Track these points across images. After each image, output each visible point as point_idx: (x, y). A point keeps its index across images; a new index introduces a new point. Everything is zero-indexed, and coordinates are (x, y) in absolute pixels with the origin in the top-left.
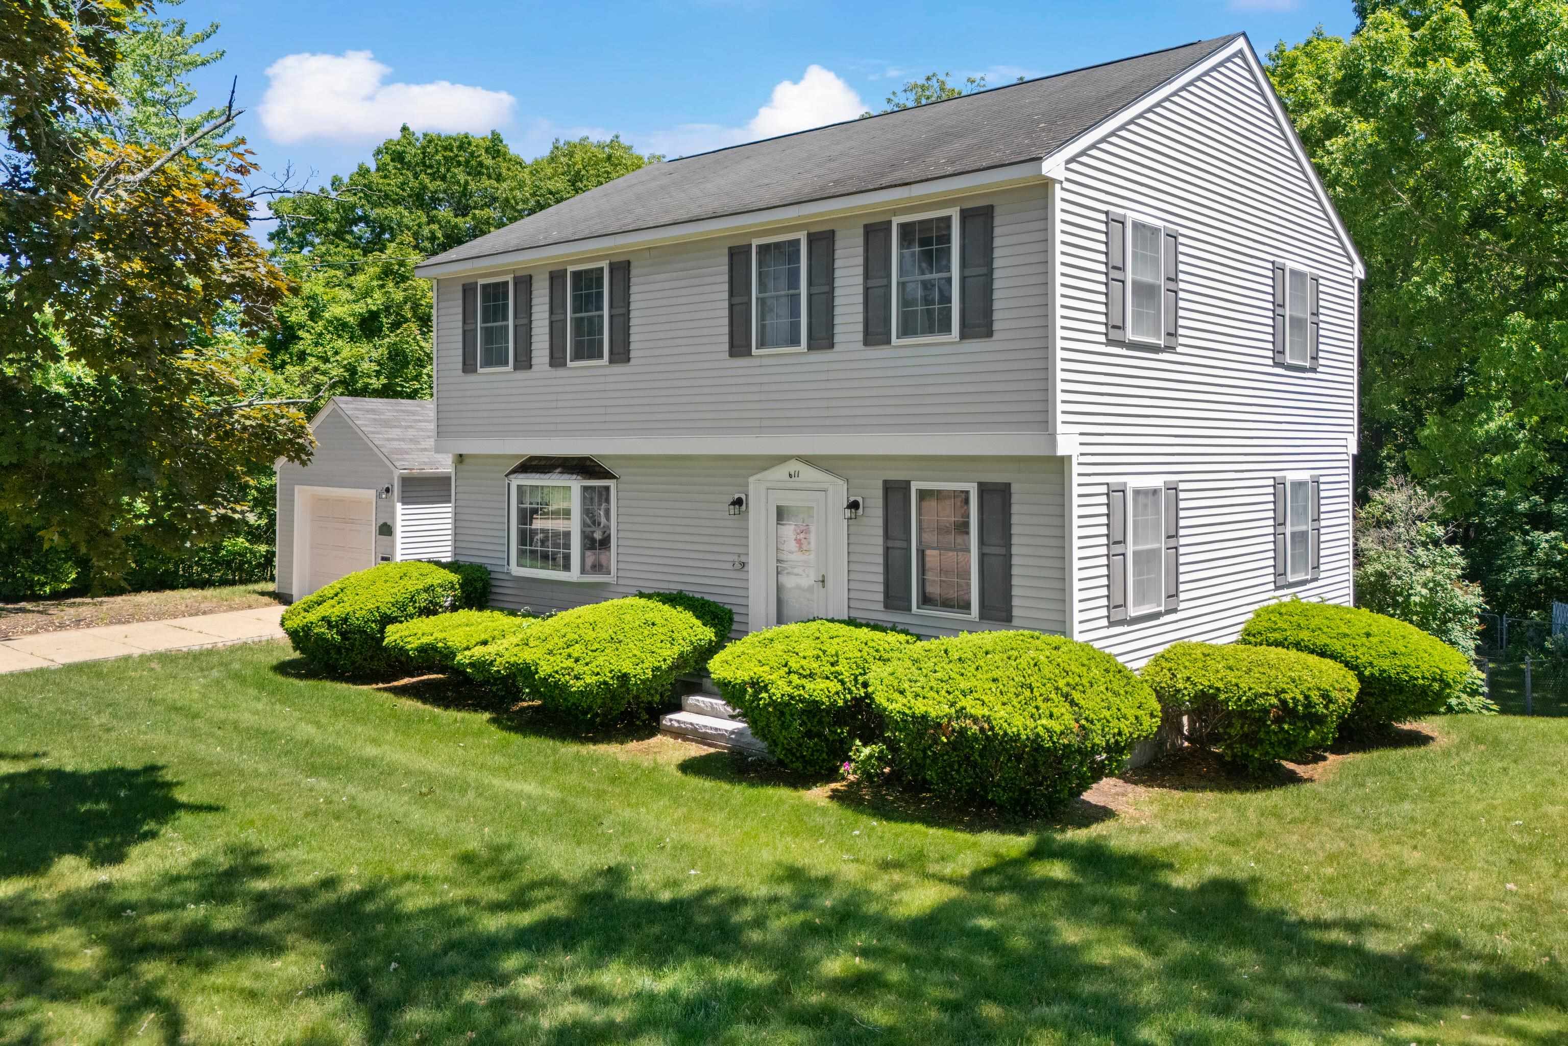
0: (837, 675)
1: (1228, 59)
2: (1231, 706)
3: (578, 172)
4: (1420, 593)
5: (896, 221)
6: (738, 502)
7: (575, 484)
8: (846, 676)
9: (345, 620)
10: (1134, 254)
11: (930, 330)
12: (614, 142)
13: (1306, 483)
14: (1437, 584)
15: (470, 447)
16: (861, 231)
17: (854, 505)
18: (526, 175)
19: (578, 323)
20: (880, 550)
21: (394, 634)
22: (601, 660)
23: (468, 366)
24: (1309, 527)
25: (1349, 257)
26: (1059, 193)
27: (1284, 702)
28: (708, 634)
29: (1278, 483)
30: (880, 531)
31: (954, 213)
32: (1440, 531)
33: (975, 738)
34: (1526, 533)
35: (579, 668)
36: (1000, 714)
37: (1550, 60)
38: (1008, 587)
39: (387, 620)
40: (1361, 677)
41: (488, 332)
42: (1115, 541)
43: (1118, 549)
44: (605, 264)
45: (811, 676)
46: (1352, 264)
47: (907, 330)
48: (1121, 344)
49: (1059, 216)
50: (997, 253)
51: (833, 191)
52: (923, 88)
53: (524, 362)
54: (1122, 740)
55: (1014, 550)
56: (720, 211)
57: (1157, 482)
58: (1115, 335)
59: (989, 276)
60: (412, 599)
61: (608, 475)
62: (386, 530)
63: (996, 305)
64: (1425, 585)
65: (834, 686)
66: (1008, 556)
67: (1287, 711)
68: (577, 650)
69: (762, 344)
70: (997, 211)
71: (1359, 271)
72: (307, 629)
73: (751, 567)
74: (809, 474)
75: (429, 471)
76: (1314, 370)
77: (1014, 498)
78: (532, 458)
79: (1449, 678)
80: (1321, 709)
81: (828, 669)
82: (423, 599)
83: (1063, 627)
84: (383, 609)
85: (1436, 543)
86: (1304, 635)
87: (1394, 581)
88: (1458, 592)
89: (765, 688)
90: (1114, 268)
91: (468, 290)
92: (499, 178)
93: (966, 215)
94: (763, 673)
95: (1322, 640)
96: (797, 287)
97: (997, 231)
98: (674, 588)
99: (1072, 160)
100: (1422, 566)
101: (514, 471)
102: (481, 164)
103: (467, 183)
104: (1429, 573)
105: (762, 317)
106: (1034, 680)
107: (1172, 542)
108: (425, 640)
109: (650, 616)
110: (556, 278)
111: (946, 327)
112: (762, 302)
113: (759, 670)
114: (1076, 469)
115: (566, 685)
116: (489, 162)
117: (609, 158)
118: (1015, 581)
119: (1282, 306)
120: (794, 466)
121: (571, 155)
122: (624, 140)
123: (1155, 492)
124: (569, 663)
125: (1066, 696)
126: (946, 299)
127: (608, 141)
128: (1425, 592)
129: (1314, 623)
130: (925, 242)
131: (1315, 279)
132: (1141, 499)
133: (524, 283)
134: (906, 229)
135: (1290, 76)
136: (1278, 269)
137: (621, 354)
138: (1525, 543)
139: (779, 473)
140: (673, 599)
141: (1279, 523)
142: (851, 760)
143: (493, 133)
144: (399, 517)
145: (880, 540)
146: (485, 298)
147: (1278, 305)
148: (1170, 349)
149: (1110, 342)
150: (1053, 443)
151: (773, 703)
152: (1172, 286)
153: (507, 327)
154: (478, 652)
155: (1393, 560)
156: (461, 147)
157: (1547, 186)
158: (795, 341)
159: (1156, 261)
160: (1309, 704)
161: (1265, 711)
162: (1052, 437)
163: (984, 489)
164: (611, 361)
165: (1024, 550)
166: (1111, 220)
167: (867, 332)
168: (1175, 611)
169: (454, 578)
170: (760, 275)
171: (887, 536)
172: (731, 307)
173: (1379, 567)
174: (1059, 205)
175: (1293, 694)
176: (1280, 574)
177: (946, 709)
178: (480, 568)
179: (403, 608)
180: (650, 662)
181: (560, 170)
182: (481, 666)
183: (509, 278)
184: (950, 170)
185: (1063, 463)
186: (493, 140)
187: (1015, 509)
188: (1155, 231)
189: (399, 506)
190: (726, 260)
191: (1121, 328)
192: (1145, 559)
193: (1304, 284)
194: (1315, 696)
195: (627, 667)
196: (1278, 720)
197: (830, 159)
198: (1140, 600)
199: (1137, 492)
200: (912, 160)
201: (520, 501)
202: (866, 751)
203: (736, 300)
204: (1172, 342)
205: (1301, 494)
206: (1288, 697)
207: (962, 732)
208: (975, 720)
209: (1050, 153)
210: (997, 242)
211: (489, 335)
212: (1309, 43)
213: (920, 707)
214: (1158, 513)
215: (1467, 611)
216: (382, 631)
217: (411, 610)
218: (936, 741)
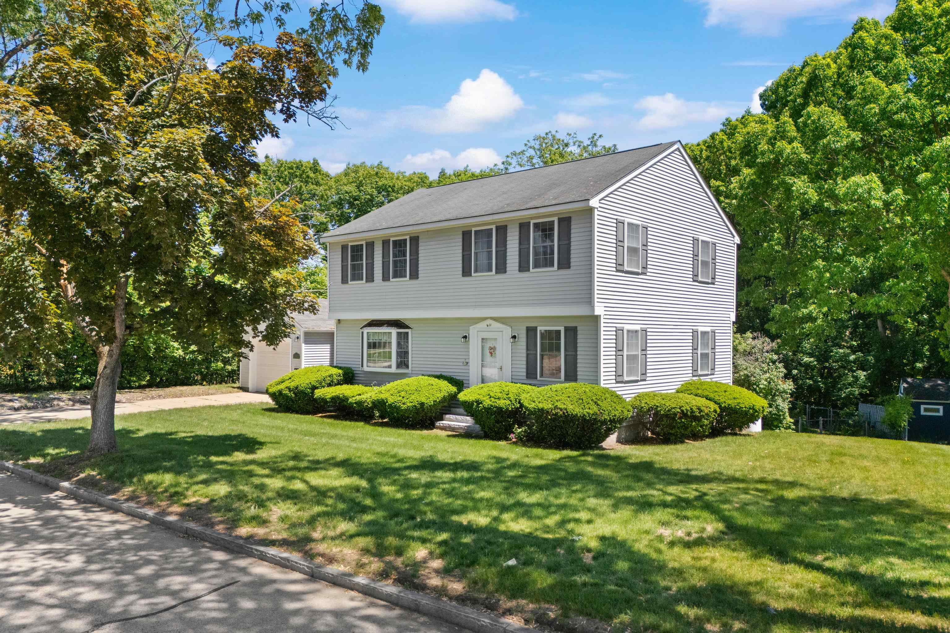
0: (509, 398)
1: (672, 152)
2: (662, 412)
3: (361, 182)
4: (763, 384)
5: (532, 222)
6: (465, 337)
7: (394, 331)
8: (512, 399)
9: (297, 388)
10: (628, 236)
11: (546, 266)
12: (380, 165)
13: (708, 332)
14: (771, 379)
15: (343, 316)
16: (518, 226)
17: (514, 337)
18: (332, 183)
19: (395, 262)
20: (525, 355)
21: (318, 393)
22: (413, 397)
23: (344, 281)
24: (710, 351)
25: (732, 234)
26: (596, 212)
27: (682, 411)
28: (454, 389)
29: (694, 332)
30: (525, 347)
31: (556, 219)
32: (775, 357)
33: (561, 416)
34: (854, 371)
35: (404, 400)
36: (570, 408)
37: (829, 143)
38: (576, 367)
39: (314, 388)
40: (720, 407)
41: (353, 267)
42: (619, 350)
43: (620, 353)
44: (408, 238)
45: (499, 399)
46: (734, 237)
47: (536, 266)
48: (622, 271)
49: (596, 221)
50: (572, 235)
51: (506, 210)
52: (544, 138)
53: (370, 278)
54: (616, 418)
55: (578, 353)
56: (459, 216)
57: (637, 327)
58: (620, 268)
59: (569, 245)
60: (324, 380)
61: (407, 327)
62: (297, 356)
63: (572, 256)
64: (766, 380)
65: (508, 402)
66: (576, 355)
67: (684, 414)
68: (403, 394)
69: (476, 271)
70: (573, 219)
71: (737, 240)
72: (280, 392)
73: (471, 364)
74: (496, 325)
75: (316, 329)
76: (713, 284)
77: (579, 332)
78: (373, 321)
79: (757, 408)
80: (698, 414)
81: (505, 396)
82: (328, 380)
83: (596, 381)
84: (313, 383)
85: (774, 362)
86: (699, 392)
87: (752, 378)
88: (780, 383)
89: (481, 403)
90: (619, 242)
91: (344, 248)
92: (317, 184)
93: (560, 220)
94: (481, 398)
95: (706, 393)
96: (491, 247)
97: (572, 227)
98: (439, 374)
99: (602, 199)
100: (765, 372)
101: (365, 326)
102: (308, 177)
103: (301, 187)
104: (768, 375)
105: (476, 260)
106: (584, 397)
107: (644, 353)
108: (334, 394)
109: (431, 382)
110: (386, 243)
111: (552, 265)
112: (476, 254)
113: (478, 397)
114: (602, 320)
115: (399, 407)
116: (312, 175)
117: (377, 173)
118: (578, 365)
119: (697, 256)
120: (489, 322)
121: (356, 172)
122: (385, 164)
123: (636, 331)
124: (401, 398)
125: (596, 403)
126: (552, 253)
127: (376, 165)
128: (765, 383)
129: (704, 387)
130: (544, 230)
131: (714, 244)
132: (630, 334)
133: (371, 245)
134: (536, 225)
135: (734, 134)
136: (695, 240)
137: (414, 275)
138: (853, 376)
139: (483, 325)
140: (439, 377)
141: (695, 349)
142: (513, 433)
143: (314, 160)
144: (303, 350)
145: (525, 351)
146: (352, 251)
147: (695, 255)
148: (644, 274)
149: (617, 271)
150: (593, 310)
151: (484, 408)
152: (645, 248)
153: (362, 264)
154: (358, 398)
155: (752, 369)
156: (297, 168)
157: (827, 201)
158: (490, 270)
159: (638, 238)
160: (692, 412)
161: (675, 414)
162: (593, 307)
163: (567, 329)
164: (410, 278)
165: (583, 353)
166: (618, 222)
167: (520, 266)
168: (645, 380)
169: (340, 371)
170: (476, 243)
171: (527, 349)
172: (463, 256)
173: (746, 372)
174: (596, 217)
175: (686, 408)
176: (695, 370)
177: (550, 406)
178: (349, 368)
179: (321, 383)
180: (432, 399)
181: (351, 180)
182: (360, 403)
183: (364, 243)
184: (554, 202)
185: (597, 318)
186: (314, 164)
187: (579, 337)
188: (638, 226)
189: (303, 345)
190: (461, 236)
191: (622, 265)
192: (632, 358)
193: (708, 246)
194: (694, 409)
195: (423, 400)
196: (680, 418)
197: (504, 193)
198: (629, 374)
199: (628, 331)
200: (539, 196)
201: (368, 339)
202: (519, 430)
203: (466, 253)
204: (645, 271)
205: (706, 337)
206: (684, 409)
207: (556, 414)
208: (561, 410)
209: (592, 197)
210: (572, 231)
211: (354, 267)
212: (743, 117)
213: (540, 406)
214: (637, 339)
215: (785, 392)
216: (313, 393)
217: (323, 384)
218: (546, 418)
